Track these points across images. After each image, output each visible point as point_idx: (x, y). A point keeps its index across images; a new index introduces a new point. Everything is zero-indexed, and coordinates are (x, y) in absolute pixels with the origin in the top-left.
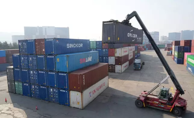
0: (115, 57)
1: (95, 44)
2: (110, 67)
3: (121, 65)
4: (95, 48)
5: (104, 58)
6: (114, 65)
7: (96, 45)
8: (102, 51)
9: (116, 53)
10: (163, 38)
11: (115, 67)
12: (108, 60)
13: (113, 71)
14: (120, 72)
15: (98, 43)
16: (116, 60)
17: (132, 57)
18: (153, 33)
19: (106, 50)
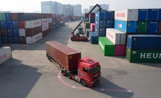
0: (25, 29)
1: (4, 16)
2: (21, 39)
3: (31, 36)
4: (5, 20)
5: (15, 30)
6: (25, 37)
7: (6, 18)
8: (12, 23)
9: (26, 25)
10: (85, 10)
11: (25, 39)
12: (19, 32)
13: (24, 42)
14: (31, 43)
15: (7, 15)
16: (26, 31)
17: (47, 28)
18: (77, 6)
19: (16, 22)
